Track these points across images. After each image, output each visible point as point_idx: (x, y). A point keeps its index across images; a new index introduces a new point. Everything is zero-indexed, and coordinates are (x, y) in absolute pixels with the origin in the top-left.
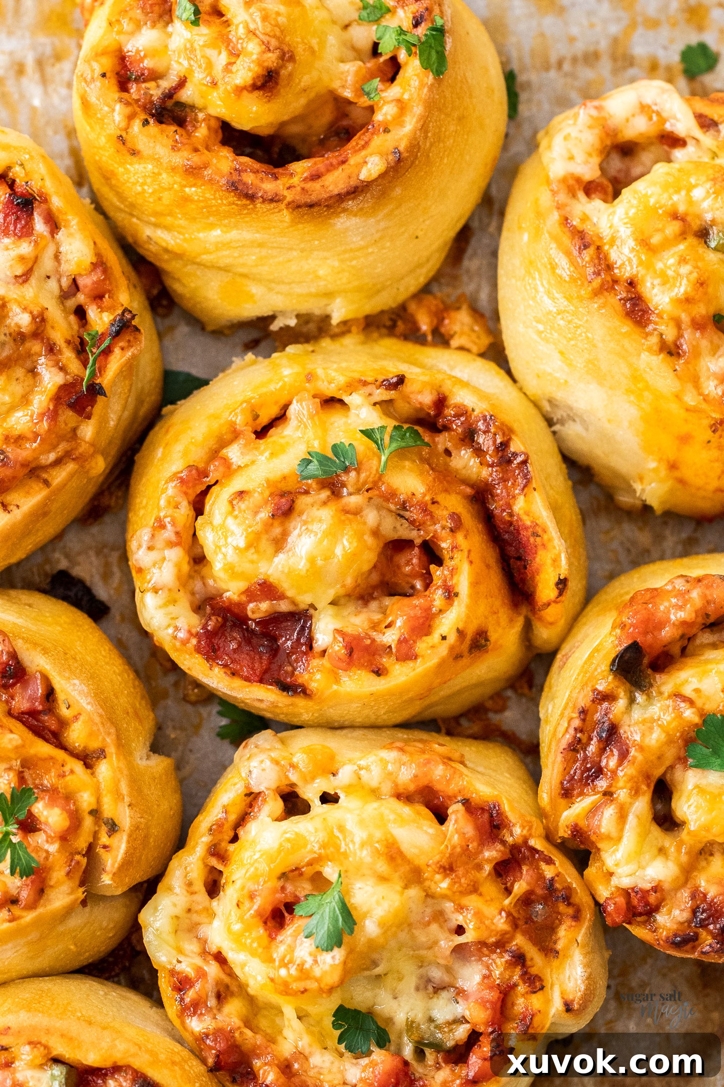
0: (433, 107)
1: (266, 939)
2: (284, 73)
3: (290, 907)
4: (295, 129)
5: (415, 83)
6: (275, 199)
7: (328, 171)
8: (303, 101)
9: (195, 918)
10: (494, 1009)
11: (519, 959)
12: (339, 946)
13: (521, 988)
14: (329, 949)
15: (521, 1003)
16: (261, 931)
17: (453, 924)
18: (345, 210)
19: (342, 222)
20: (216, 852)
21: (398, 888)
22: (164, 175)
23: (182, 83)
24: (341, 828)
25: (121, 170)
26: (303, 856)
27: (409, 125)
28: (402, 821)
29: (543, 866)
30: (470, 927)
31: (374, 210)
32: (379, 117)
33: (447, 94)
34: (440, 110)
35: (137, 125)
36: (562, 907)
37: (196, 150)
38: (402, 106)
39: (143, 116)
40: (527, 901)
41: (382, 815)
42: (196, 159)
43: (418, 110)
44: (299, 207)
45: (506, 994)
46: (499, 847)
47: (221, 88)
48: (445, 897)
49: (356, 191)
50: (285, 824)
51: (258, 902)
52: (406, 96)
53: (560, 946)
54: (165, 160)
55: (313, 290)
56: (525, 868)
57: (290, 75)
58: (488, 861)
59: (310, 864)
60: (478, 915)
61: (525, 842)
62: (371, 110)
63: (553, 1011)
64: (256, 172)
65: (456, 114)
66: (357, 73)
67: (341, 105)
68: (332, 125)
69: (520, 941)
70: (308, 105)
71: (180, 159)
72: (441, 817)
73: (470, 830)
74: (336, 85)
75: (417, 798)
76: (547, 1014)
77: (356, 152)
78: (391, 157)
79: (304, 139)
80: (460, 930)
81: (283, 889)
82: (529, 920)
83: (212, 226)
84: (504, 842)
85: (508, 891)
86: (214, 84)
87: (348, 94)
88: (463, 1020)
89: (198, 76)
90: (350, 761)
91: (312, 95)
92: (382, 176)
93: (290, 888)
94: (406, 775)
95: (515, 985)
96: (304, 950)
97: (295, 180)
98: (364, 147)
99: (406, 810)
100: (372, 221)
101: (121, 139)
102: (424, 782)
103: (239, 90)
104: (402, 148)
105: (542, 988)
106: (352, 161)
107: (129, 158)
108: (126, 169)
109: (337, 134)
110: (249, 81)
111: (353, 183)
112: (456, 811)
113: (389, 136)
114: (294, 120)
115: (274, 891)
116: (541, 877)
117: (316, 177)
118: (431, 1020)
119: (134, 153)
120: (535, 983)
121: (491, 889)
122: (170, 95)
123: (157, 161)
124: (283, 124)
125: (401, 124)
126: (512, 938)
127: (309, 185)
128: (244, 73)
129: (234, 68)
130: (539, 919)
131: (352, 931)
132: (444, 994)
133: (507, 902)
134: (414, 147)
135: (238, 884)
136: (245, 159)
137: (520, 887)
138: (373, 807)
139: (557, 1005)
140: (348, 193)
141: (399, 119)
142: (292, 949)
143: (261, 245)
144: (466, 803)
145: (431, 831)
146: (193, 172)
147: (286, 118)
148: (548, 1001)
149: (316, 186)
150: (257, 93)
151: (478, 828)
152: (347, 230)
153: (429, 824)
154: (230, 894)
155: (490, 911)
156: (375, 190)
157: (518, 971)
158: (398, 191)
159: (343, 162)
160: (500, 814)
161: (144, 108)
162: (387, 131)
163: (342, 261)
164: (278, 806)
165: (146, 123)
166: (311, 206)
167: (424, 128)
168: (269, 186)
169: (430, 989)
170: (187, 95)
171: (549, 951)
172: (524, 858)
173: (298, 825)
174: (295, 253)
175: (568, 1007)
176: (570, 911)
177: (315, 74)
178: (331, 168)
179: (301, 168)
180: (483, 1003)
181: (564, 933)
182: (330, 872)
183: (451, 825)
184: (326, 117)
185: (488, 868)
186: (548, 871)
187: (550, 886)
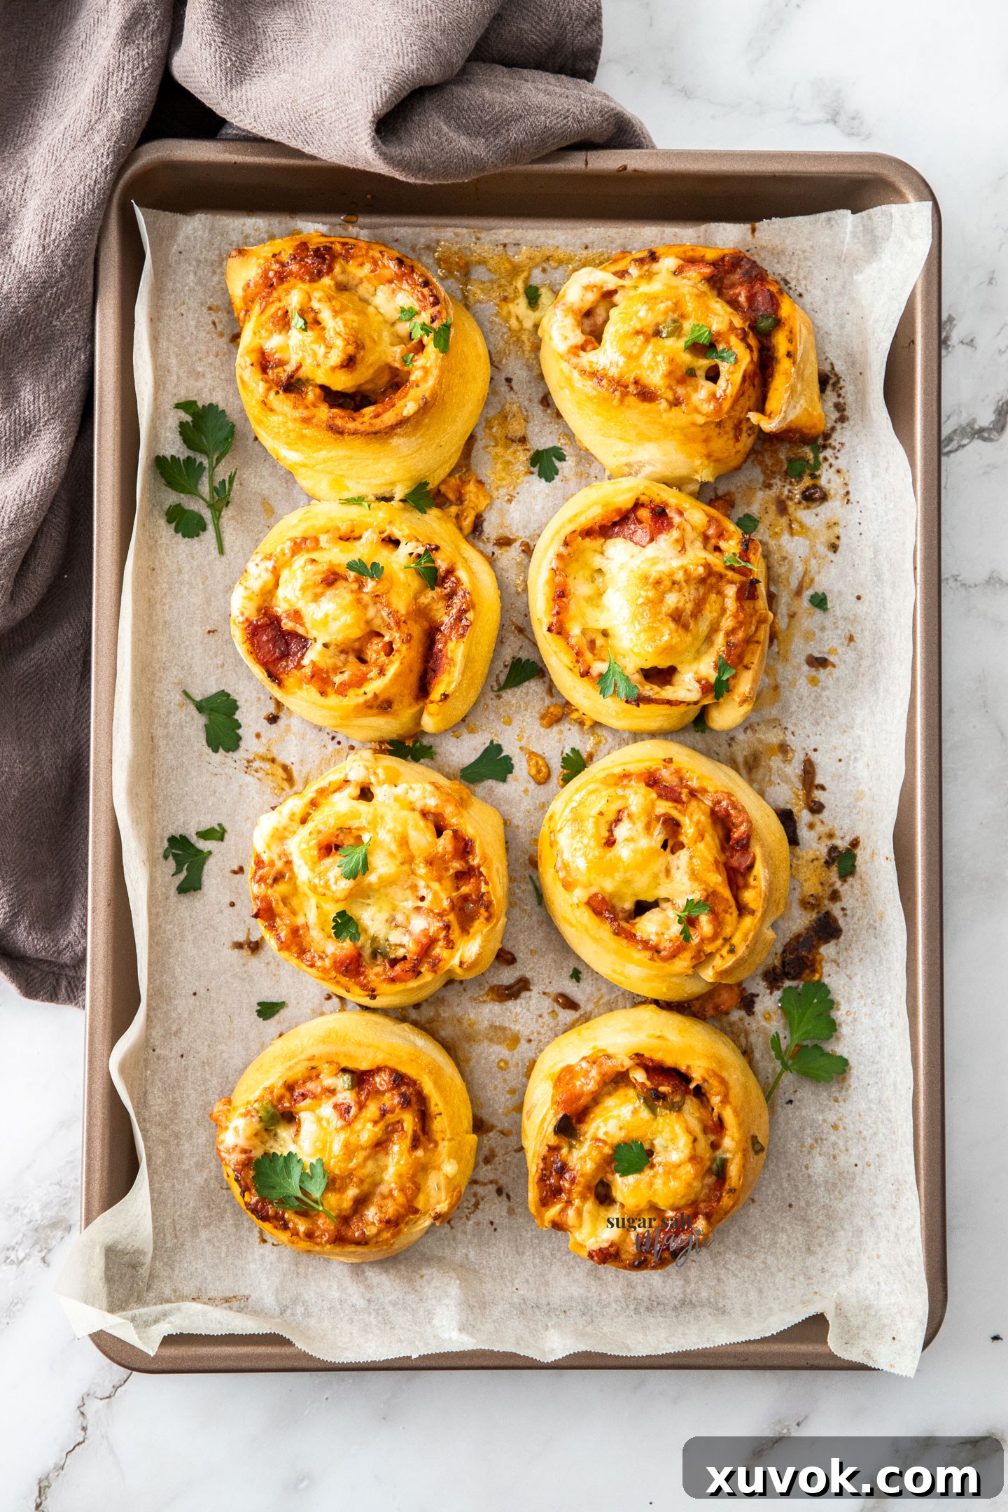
0: (443, 370)
1: (316, 859)
2: (358, 356)
3: (337, 847)
4: (369, 386)
5: (433, 356)
6: (355, 433)
7: (384, 412)
8: (371, 371)
9: (286, 834)
10: (422, 948)
11: (447, 927)
12: (355, 878)
13: (441, 943)
14: (348, 878)
15: (438, 950)
16: (316, 853)
17: (420, 894)
18: (396, 434)
19: (395, 441)
20: (314, 804)
21: (398, 863)
22: (290, 423)
23: (299, 367)
24: (382, 818)
25: (265, 419)
26: (355, 824)
27: (431, 382)
28: (416, 827)
29: (483, 884)
30: (429, 898)
31: (414, 433)
32: (412, 378)
33: (453, 362)
34: (449, 371)
35: (272, 394)
36: (482, 911)
37: (307, 408)
38: (426, 370)
39: (276, 389)
40: (465, 898)
41: (407, 820)
42: (306, 413)
43: (436, 372)
44: (368, 434)
45: (433, 941)
46: (463, 864)
47: (323, 367)
48: (421, 877)
49: (402, 423)
50: (356, 803)
51: (321, 837)
52: (428, 365)
53: (472, 931)
54: (289, 415)
55: (383, 481)
56: (472, 880)
57: (363, 357)
58: (453, 868)
59: (358, 829)
60: (435, 894)
61: (479, 867)
62: (409, 373)
63: (452, 963)
64: (342, 418)
65: (458, 373)
66: (402, 352)
67: (394, 372)
68: (389, 381)
69: (451, 918)
70: (375, 372)
71: (298, 414)
72: (439, 832)
73: (450, 848)
74: (390, 360)
75: (431, 817)
76: (448, 962)
77: (400, 399)
78: (421, 402)
79: (374, 392)
80: (422, 899)
81: (338, 836)
82: (462, 909)
83: (320, 450)
84: (467, 862)
85: (458, 889)
86: (319, 365)
87: (397, 365)
88: (403, 946)
89: (308, 361)
90: (407, 782)
91: (376, 367)
92: (416, 413)
93: (341, 837)
94: (432, 803)
95: (439, 940)
96: (334, 873)
97: (366, 419)
98: (405, 397)
99: (422, 823)
100: (413, 439)
101: (264, 403)
102: (440, 810)
103: (334, 369)
104: (427, 396)
105: (452, 948)
106: (398, 405)
107: (269, 413)
108: (269, 420)
109: (391, 387)
110: (339, 363)
111: (399, 418)
112: (448, 834)
113: (419, 389)
114: (367, 382)
115: (332, 835)
116: (479, 889)
117: (377, 416)
118: (387, 940)
119: (272, 410)
120: (450, 945)
121: (448, 883)
122: (291, 377)
123: (285, 415)
124: (360, 385)
125: (426, 381)
126: (447, 915)
127: (374, 421)
128: (336, 357)
129: (329, 356)
130: (468, 911)
131: (364, 874)
132: (400, 929)
133: (454, 894)
134: (434, 395)
135: (315, 823)
136: (335, 411)
137: (465, 889)
138: (405, 813)
139: (455, 962)
140: (397, 424)
141: (425, 378)
142: (327, 870)
143: (350, 458)
144: (455, 833)
145: (429, 839)
146: (306, 421)
147: (362, 382)
148: (452, 957)
149: (377, 421)
150: (344, 370)
151: (456, 849)
152: (399, 445)
153: (429, 835)
154: (310, 826)
155: (443, 895)
156: (413, 421)
157: (444, 933)
158: (427, 420)
159: (393, 406)
160: (473, 846)
161: (277, 385)
162: (417, 386)
163: (398, 463)
164: (357, 792)
165: (277, 393)
166: (376, 433)
167: (439, 383)
168: (351, 426)
169: (393, 924)
170: (302, 374)
171: (465, 929)
172: (474, 875)
173: (363, 806)
174: (370, 461)
175: (461, 964)
176: (486, 914)
177: (377, 355)
178: (385, 411)
179: (369, 411)
180: (418, 942)
181: (478, 925)
182: (366, 837)
183: (441, 841)
184: (385, 378)
185: (452, 871)
186: (484, 888)
187: (481, 896)
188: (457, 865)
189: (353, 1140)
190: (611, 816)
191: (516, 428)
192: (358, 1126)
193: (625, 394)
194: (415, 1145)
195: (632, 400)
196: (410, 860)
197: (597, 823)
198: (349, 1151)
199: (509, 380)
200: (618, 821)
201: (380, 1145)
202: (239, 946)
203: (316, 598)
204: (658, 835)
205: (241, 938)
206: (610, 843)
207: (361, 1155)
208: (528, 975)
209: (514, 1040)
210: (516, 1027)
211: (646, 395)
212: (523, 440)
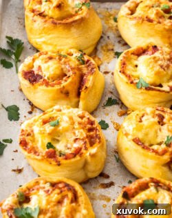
1: (42, 125)
3: (49, 122)
10: (77, 150)
11: (85, 143)
12: (54, 126)
13: (83, 149)
14: (52, 126)
15: (82, 151)
16: (42, 123)
21: (69, 124)
23: (44, 12)
24: (64, 114)
26: (55, 115)
32: (78, 13)
36: (97, 140)
40: (92, 136)
42: (45, 20)
43: (85, 13)
44: (64, 24)
45: (80, 149)
46: (91, 126)
47: (51, 8)
52: (83, 11)
53: (94, 146)
57: (63, 6)
63: (87, 155)
69: (87, 141)
73: (86, 120)
76: (85, 154)
81: (49, 119)
82: (90, 139)
92: (79, 19)
93: (51, 120)
94: (81, 112)
96: (47, 126)
98: (76, 16)
102: (83, 114)
103: (54, 8)
104: (83, 17)
105: (87, 150)
106: (74, 17)
116: (96, 133)
118: (65, 152)
119: (35, 21)
121: (86, 131)
126: (85, 140)
129: (53, 4)
130: (92, 141)
132: (69, 150)
133: (88, 134)
137: (91, 133)
141: (82, 13)
142: (45, 126)
144: (89, 118)
148: (87, 153)
150: (57, 8)
151: (89, 122)
155: (84, 133)
156: (78, 22)
157: (84, 146)
162: (80, 15)
169: (67, 148)
170: (45, 14)
171: (91, 145)
172: (95, 130)
176: (99, 141)
177: (68, 9)
180: (75, 148)
181: (96, 145)
185: (87, 128)
186: (98, 133)
187: (97, 135)
188: (89, 126)
189: (50, 199)
190: (141, 115)
191: (110, 47)
192: (52, 195)
193: (143, 20)
194: (72, 202)
195: (146, 22)
196: (73, 123)
197: (136, 117)
198: (48, 202)
199: (108, 37)
200: (143, 116)
201: (60, 202)
202: (14, 171)
203: (46, 62)
204: (157, 119)
205: (15, 168)
206: (141, 121)
207: (52, 204)
208: (114, 181)
209: (109, 200)
210: (109, 196)
211: (150, 21)
212: (113, 50)
